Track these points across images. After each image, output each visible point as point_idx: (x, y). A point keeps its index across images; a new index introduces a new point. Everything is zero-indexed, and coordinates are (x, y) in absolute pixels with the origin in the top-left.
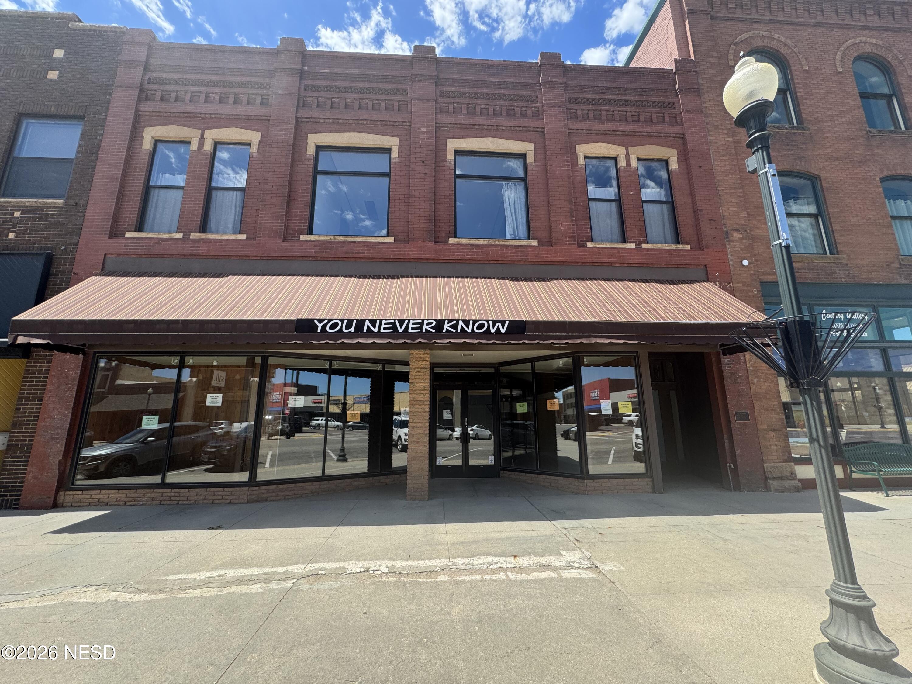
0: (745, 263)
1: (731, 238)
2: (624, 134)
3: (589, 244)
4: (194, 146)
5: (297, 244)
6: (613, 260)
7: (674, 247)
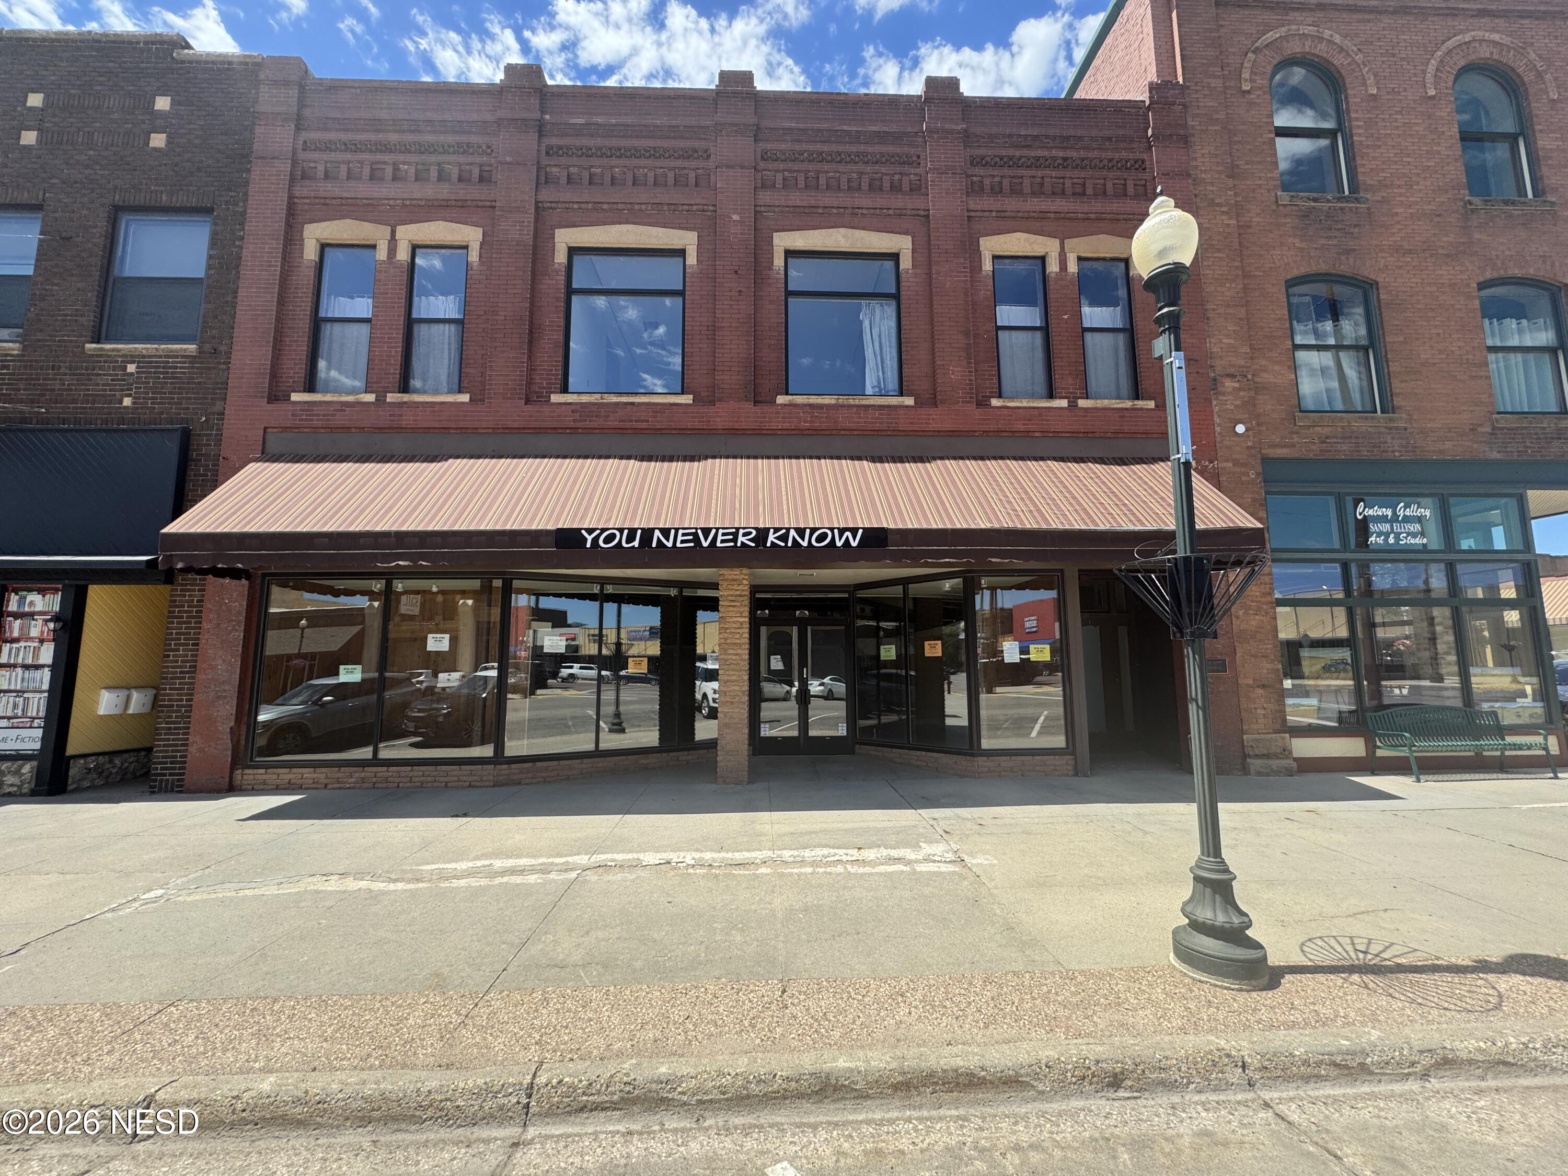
0: (1240, 429)
1: (1220, 389)
2: (1060, 217)
3: (995, 402)
4: (382, 253)
5: (546, 409)
6: (1031, 427)
7: (1128, 404)
